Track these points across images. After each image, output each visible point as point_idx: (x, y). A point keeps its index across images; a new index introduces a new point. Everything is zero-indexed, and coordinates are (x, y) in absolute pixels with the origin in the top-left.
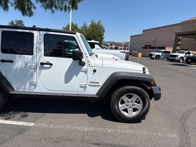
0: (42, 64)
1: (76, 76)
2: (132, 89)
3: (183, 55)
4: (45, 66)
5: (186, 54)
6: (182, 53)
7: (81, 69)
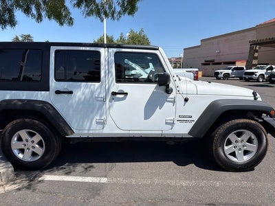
0: (114, 94)
1: (160, 109)
2: (243, 123)
3: (263, 72)
4: (118, 96)
5: (267, 70)
6: (262, 68)
7: (167, 98)
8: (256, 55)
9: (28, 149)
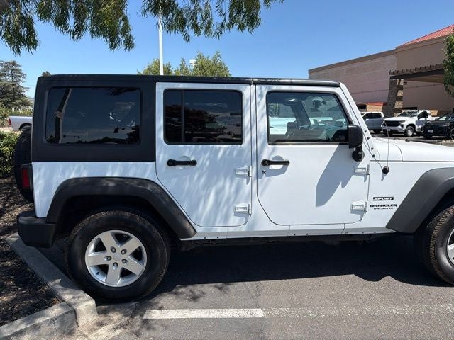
0: (266, 163)
3: (413, 120)
5: (420, 117)
6: (410, 115)
7: (355, 168)
8: (400, 93)
9: (116, 264)
